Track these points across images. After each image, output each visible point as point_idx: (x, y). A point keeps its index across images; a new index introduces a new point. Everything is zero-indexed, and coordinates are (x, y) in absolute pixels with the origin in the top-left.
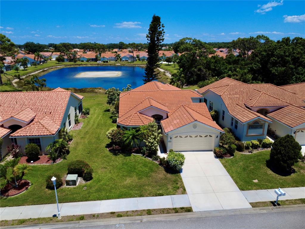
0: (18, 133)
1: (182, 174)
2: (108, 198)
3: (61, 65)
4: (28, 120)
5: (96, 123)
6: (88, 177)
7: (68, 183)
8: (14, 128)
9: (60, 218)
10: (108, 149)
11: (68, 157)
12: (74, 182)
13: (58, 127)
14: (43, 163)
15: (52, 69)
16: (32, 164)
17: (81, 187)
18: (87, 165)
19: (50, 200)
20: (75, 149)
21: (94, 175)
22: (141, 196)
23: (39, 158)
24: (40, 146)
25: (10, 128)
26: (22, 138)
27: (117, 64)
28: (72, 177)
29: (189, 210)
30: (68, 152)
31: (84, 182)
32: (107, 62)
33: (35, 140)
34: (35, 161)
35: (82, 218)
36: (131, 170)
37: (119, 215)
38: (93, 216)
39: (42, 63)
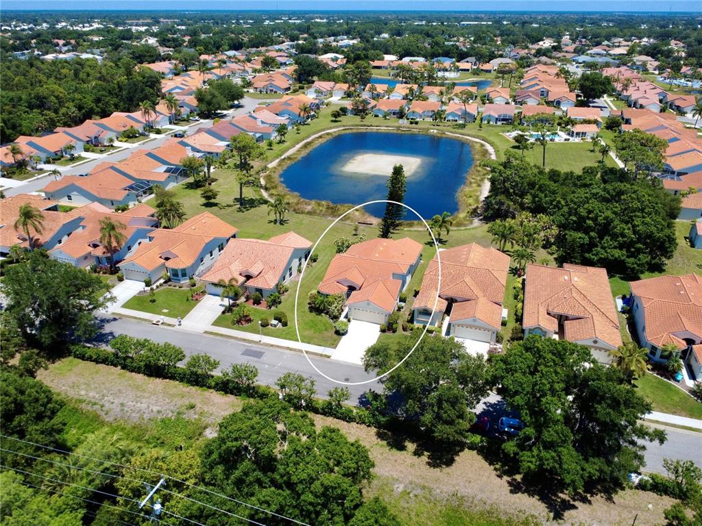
0: (250, 283)
1: (344, 337)
2: (290, 339)
3: (337, 127)
4: (257, 273)
5: (316, 275)
6: (285, 324)
7: (271, 325)
8: (248, 277)
9: (261, 343)
10: (308, 306)
11: (279, 306)
12: (275, 326)
13: (277, 282)
14: (262, 308)
15: (320, 140)
16: (256, 307)
17: (279, 329)
18: (286, 316)
19: (257, 332)
20: (286, 300)
21: (288, 323)
22: (309, 343)
23: (261, 303)
24: (262, 295)
25: (246, 276)
26: (251, 287)
27: (432, 131)
28: (275, 322)
29: (329, 357)
30: (280, 303)
31: (281, 327)
32: (417, 123)
33: (260, 290)
34: (257, 305)
35: (272, 346)
36: (313, 326)
37: (291, 349)
38: (278, 347)
39: (310, 120)
